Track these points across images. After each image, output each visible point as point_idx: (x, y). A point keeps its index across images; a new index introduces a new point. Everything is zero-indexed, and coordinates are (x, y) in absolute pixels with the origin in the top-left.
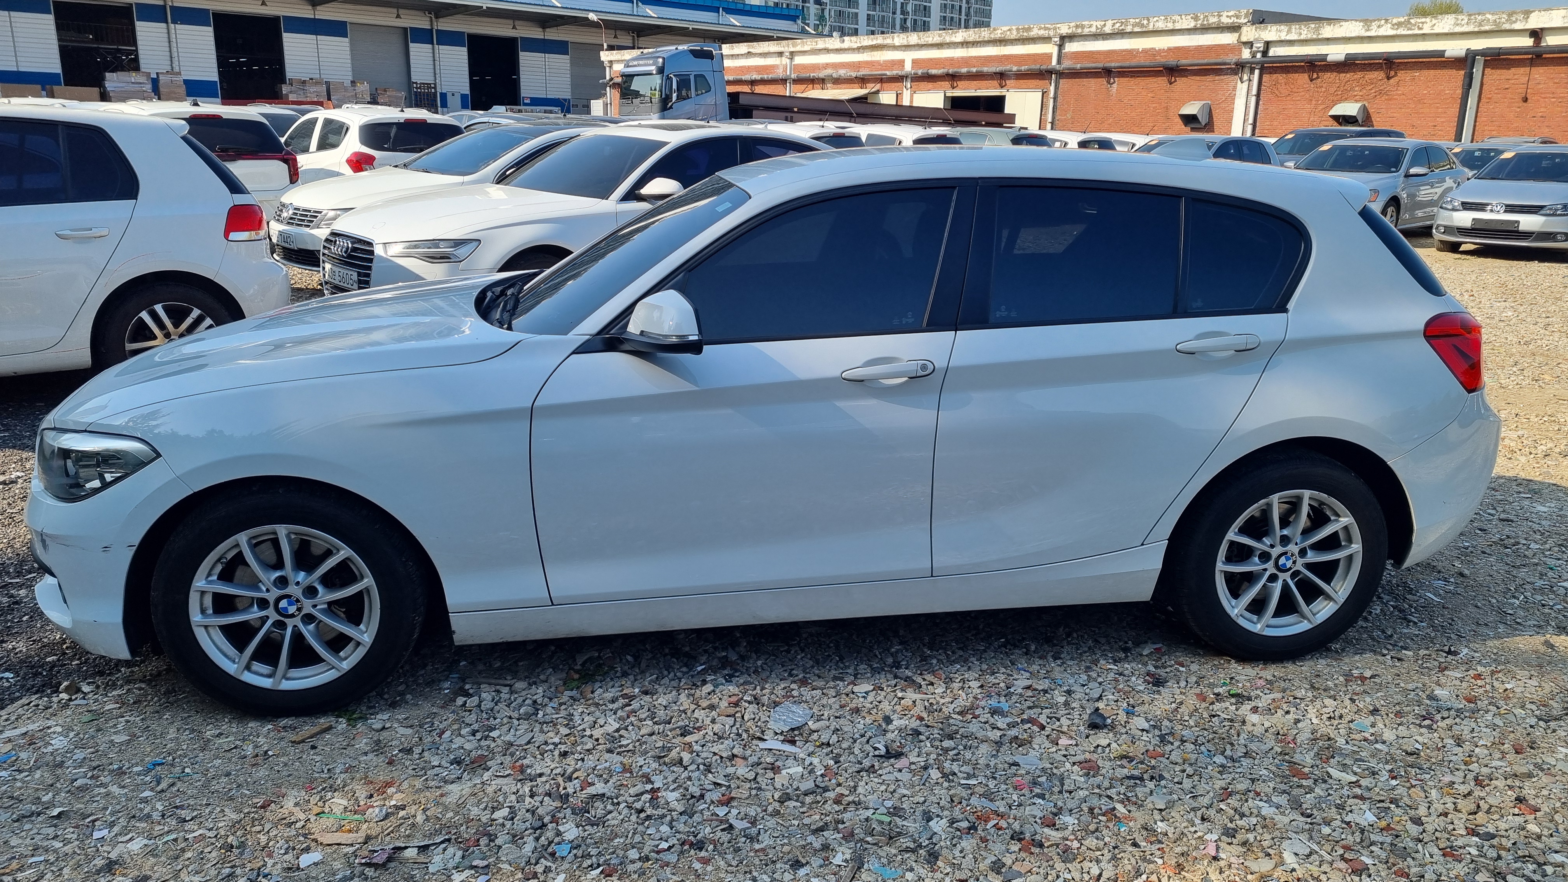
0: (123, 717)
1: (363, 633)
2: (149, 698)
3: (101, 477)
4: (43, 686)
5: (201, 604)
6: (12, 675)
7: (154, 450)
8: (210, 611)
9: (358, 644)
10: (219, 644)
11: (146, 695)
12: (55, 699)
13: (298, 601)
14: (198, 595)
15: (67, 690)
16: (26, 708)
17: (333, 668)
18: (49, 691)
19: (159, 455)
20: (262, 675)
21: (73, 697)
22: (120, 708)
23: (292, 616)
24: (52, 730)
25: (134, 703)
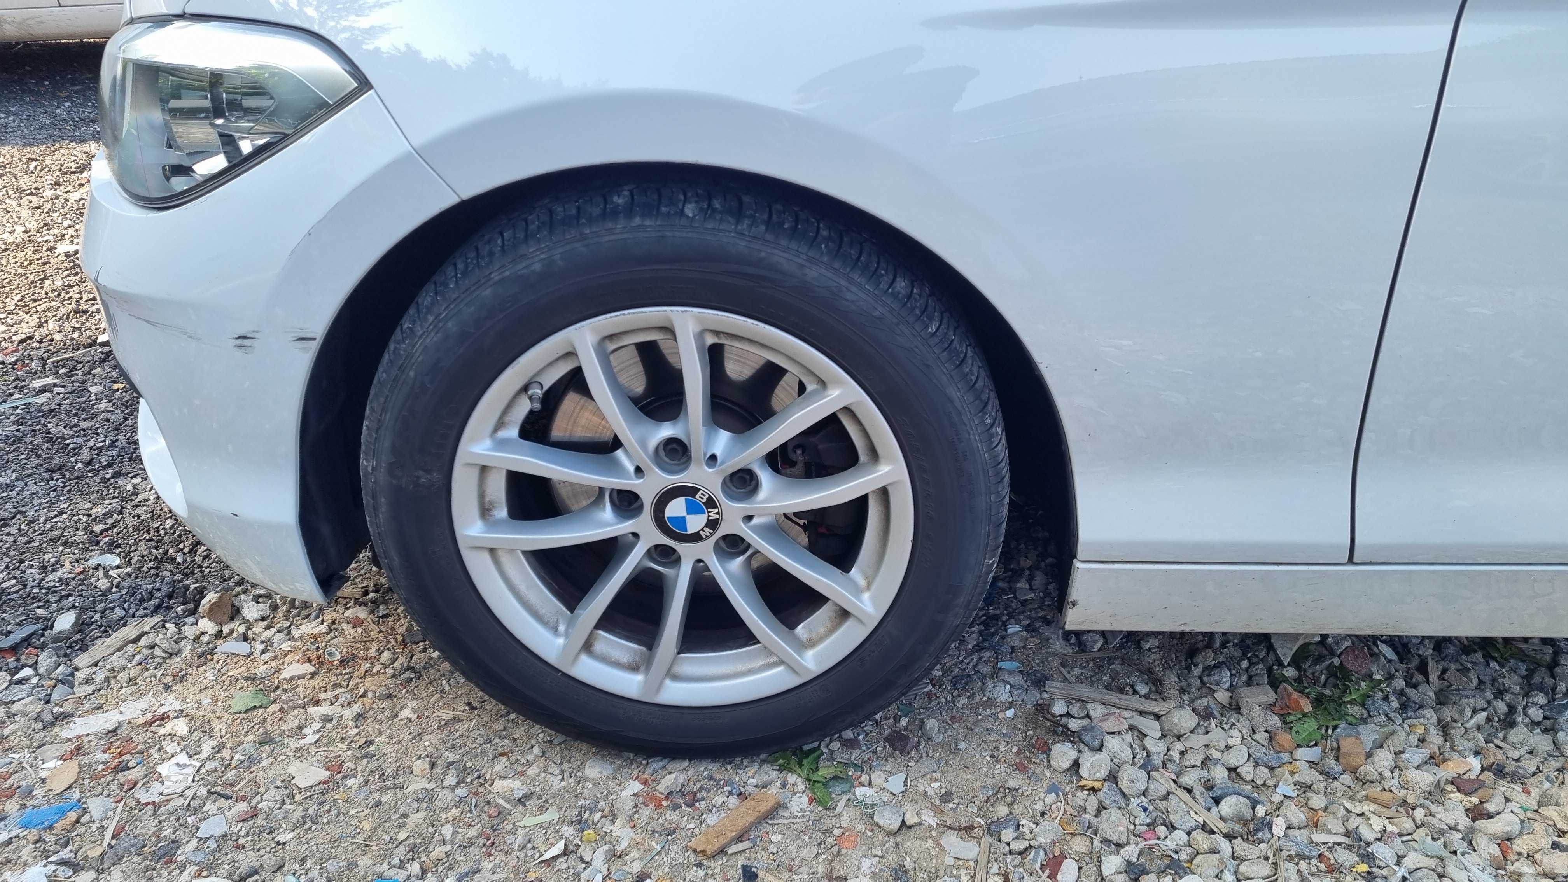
0: (317, 703)
1: (858, 591)
2: (373, 652)
3: (228, 142)
4: (170, 596)
5: (482, 495)
6: (117, 561)
7: (355, 71)
8: (502, 513)
9: (844, 614)
10: (522, 587)
11: (367, 641)
12: (190, 631)
13: (711, 503)
14: (475, 473)
15: (213, 613)
16: (130, 648)
17: (781, 662)
18: (179, 610)
19: (364, 85)
20: (617, 665)
21: (226, 630)
22: (313, 675)
23: (696, 538)
24: (168, 727)
25: (343, 662)
